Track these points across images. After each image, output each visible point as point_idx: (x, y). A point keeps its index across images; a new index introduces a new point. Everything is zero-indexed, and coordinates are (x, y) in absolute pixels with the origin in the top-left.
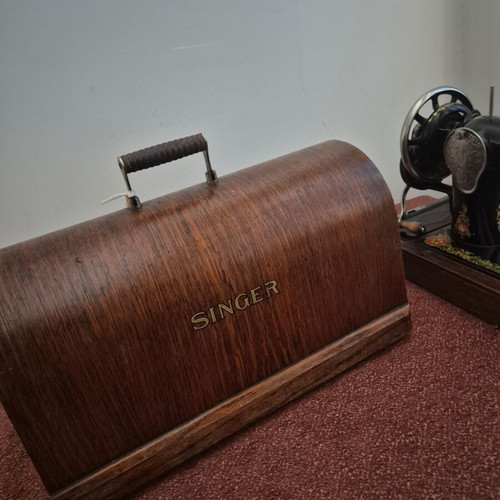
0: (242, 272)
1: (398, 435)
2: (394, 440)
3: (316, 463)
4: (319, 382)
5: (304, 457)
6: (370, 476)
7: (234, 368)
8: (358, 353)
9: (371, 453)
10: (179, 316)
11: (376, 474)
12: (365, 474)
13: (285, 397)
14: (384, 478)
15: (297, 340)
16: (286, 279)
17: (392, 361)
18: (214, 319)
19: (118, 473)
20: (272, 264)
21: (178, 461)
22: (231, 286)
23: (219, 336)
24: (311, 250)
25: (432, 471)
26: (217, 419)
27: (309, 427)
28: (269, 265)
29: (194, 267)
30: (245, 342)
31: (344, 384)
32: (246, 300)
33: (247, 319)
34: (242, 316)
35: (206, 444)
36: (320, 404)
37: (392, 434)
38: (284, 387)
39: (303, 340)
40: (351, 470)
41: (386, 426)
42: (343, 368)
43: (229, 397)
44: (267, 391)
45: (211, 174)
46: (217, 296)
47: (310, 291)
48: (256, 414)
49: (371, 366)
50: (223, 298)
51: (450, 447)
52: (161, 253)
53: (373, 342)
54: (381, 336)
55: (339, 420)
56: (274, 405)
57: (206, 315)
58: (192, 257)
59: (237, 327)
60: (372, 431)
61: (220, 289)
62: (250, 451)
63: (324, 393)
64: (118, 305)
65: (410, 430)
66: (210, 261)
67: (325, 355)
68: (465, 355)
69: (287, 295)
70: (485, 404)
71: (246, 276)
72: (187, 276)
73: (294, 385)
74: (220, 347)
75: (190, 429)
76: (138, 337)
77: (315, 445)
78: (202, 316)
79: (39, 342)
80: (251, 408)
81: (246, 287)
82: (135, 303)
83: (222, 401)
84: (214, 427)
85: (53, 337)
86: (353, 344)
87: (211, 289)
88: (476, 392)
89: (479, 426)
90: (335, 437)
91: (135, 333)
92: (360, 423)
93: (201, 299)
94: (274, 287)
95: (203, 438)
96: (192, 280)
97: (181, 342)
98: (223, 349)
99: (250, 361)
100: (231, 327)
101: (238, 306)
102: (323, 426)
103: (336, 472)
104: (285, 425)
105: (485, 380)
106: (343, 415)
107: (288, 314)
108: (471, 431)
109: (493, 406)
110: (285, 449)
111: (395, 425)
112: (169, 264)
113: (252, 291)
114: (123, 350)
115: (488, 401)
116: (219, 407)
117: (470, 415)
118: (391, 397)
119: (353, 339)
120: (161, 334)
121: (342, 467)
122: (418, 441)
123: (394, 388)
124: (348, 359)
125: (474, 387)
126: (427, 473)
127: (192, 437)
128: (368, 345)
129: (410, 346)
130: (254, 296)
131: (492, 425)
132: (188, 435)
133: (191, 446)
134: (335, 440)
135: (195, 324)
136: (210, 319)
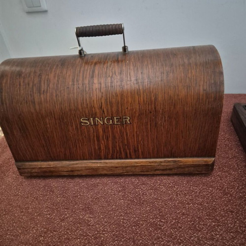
0: (112, 107)
1: (157, 218)
2: (153, 219)
3: (113, 207)
4: (142, 173)
5: (112, 201)
6: (129, 227)
7: (100, 148)
8: (170, 169)
9: (138, 218)
10: (75, 116)
11: (132, 228)
12: (128, 225)
13: (122, 172)
14: (133, 232)
15: (136, 149)
16: (136, 118)
17: (188, 182)
18: (92, 124)
19: (40, 166)
20: (129, 108)
21: (65, 174)
22: (103, 111)
23: (94, 132)
24: (155, 108)
25: (156, 243)
26: (86, 166)
27: (125, 190)
28: (127, 108)
29: (88, 95)
30: (107, 140)
31: (156, 180)
32: (111, 121)
33: (110, 129)
34: (108, 128)
35: (79, 173)
36: (138, 183)
37: (154, 216)
38: (123, 167)
39: (140, 151)
40: (124, 219)
41: (156, 210)
42: (158, 172)
43: (95, 159)
44: (113, 165)
45: (125, 48)
46: (96, 114)
47: (149, 129)
48: (105, 172)
49: (176, 178)
50: (98, 115)
51: (174, 239)
52: (75, 83)
53: (182, 168)
54: (188, 167)
55: (139, 195)
56: (115, 172)
57: (88, 120)
58: (89, 90)
59: (104, 131)
60: (148, 209)
61: (98, 111)
62: (96, 186)
63: (144, 179)
64: (48, 100)
65: (164, 219)
66: (96, 95)
67: (150, 163)
68: (230, 201)
69: (135, 126)
70: (213, 231)
71: (113, 109)
72: (83, 99)
73: (128, 168)
74: (94, 137)
75: (73, 164)
76: (55, 118)
77: (120, 199)
78: (87, 120)
79: (14, 104)
80: (103, 168)
81: (112, 115)
82: (56, 103)
83: (91, 159)
84: (84, 168)
85: (19, 104)
86: (168, 164)
87: (93, 109)
88: (215, 222)
89: (198, 239)
90: (131, 201)
91: (53, 116)
92: (146, 201)
93: (87, 112)
94: (128, 120)
95: (78, 170)
96: (85, 101)
97: (74, 128)
98: (95, 138)
99: (109, 149)
100: (101, 130)
101: (106, 122)
102: (131, 193)
103: (117, 216)
104: (116, 183)
105: (226, 219)
106: (143, 194)
107: (134, 135)
108: (192, 238)
109: (217, 235)
110: (108, 193)
111: (160, 212)
112: (76, 90)
113: (115, 118)
114: (48, 121)
115: (216, 230)
116: (89, 161)
117: (199, 231)
118: (171, 199)
119: (169, 162)
120: (65, 120)
121: (121, 215)
122: (163, 226)
123: (177, 195)
124: (163, 170)
125: (216, 220)
126: (153, 243)
127: (73, 168)
128: (178, 168)
129: (205, 179)
130: (115, 120)
131: (206, 243)
132: (72, 166)
133: (72, 171)
134: (129, 202)
135: (82, 122)
136: (90, 123)
